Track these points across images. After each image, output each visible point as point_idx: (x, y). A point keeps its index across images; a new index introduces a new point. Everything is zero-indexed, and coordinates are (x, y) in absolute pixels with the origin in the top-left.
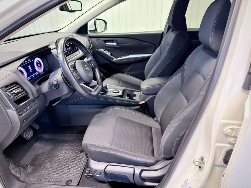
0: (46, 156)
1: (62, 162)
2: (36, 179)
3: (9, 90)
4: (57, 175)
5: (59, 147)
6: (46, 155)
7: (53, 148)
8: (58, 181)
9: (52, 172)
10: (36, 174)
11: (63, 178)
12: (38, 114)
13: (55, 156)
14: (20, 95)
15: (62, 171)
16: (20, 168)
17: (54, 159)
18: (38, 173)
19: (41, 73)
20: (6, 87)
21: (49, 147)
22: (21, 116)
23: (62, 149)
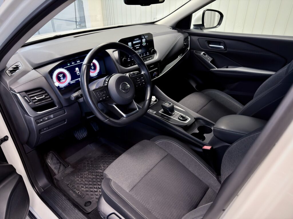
0: (90, 163)
1: (98, 177)
2: (68, 183)
3: (30, 96)
4: (85, 190)
5: (106, 158)
6: (91, 161)
7: (102, 157)
8: (81, 196)
9: (84, 183)
10: (71, 178)
11: (87, 196)
12: (66, 123)
13: (97, 167)
14: (43, 102)
15: (91, 187)
16: (60, 166)
17: (94, 170)
18: (73, 178)
19: (94, 77)
20: (26, 92)
21: (98, 153)
22: (38, 124)
23: (107, 162)
